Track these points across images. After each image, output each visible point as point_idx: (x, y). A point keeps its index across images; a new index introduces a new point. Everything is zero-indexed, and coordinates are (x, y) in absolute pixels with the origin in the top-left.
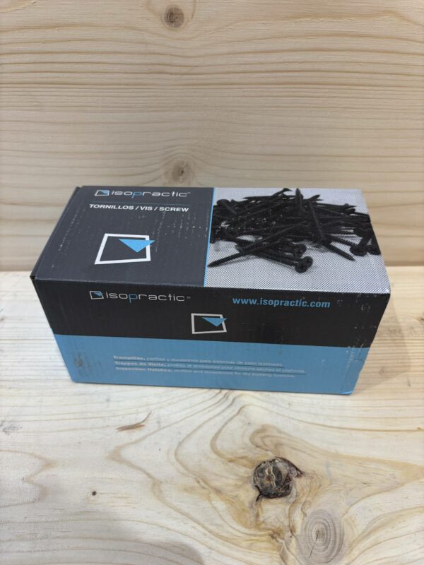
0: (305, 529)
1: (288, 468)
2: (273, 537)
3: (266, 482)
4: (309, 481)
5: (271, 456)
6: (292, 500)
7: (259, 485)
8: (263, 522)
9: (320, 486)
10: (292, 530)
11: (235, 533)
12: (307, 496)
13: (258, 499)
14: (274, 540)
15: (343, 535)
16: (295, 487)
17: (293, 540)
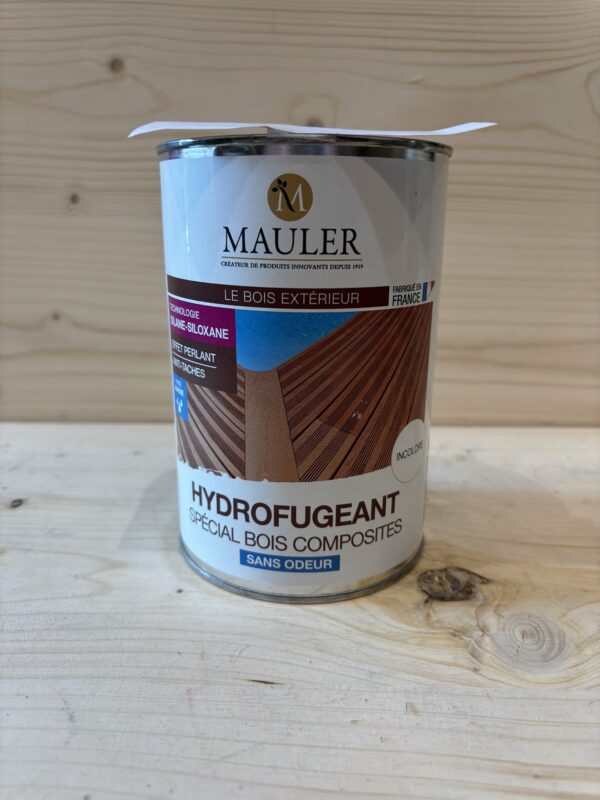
0: (504, 629)
1: (468, 576)
2: (454, 635)
3: (437, 588)
4: (500, 588)
5: (440, 565)
6: (478, 603)
7: (427, 590)
8: (438, 621)
9: (518, 592)
10: (484, 630)
11: (396, 630)
12: (502, 600)
13: (426, 601)
14: (457, 639)
15: (564, 636)
16: (481, 592)
17: (487, 639)
